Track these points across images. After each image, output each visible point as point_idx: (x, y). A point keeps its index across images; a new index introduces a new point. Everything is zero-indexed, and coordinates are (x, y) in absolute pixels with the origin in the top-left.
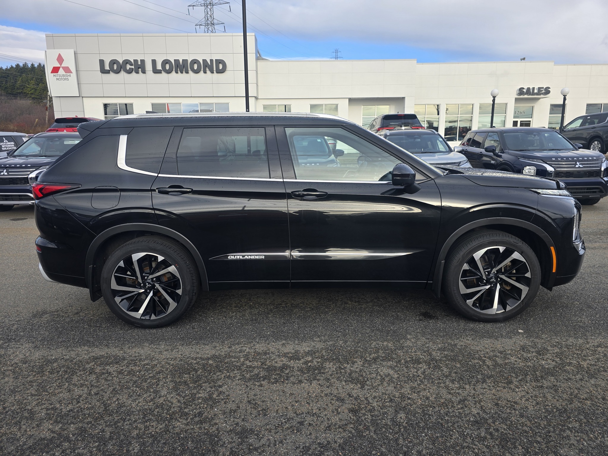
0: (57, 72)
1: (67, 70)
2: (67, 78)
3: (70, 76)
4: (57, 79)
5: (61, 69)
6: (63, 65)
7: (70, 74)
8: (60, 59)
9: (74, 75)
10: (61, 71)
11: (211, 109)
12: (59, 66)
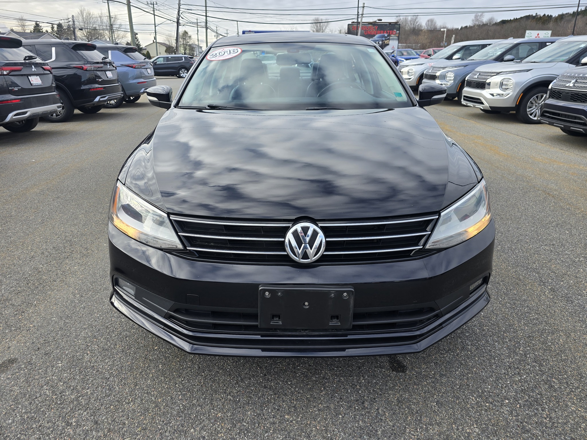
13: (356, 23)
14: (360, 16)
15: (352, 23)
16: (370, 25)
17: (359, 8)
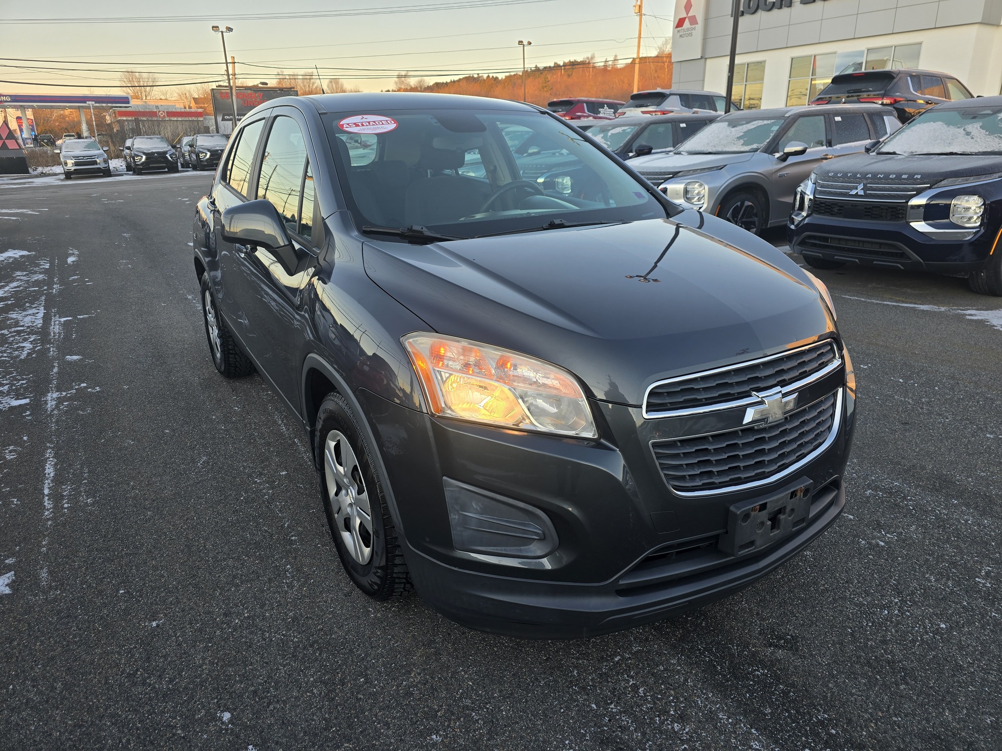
0: (682, 26)
1: (693, 21)
2: (690, 32)
3: (694, 29)
4: (681, 36)
5: (687, 21)
6: (689, 15)
7: (695, 25)
8: (688, 7)
9: (699, 27)
10: (687, 24)
11: (885, 58)
12: (686, 16)
13: (226, 87)
14: (231, 77)
15: (217, 87)
16: (249, 92)
17: (228, 64)
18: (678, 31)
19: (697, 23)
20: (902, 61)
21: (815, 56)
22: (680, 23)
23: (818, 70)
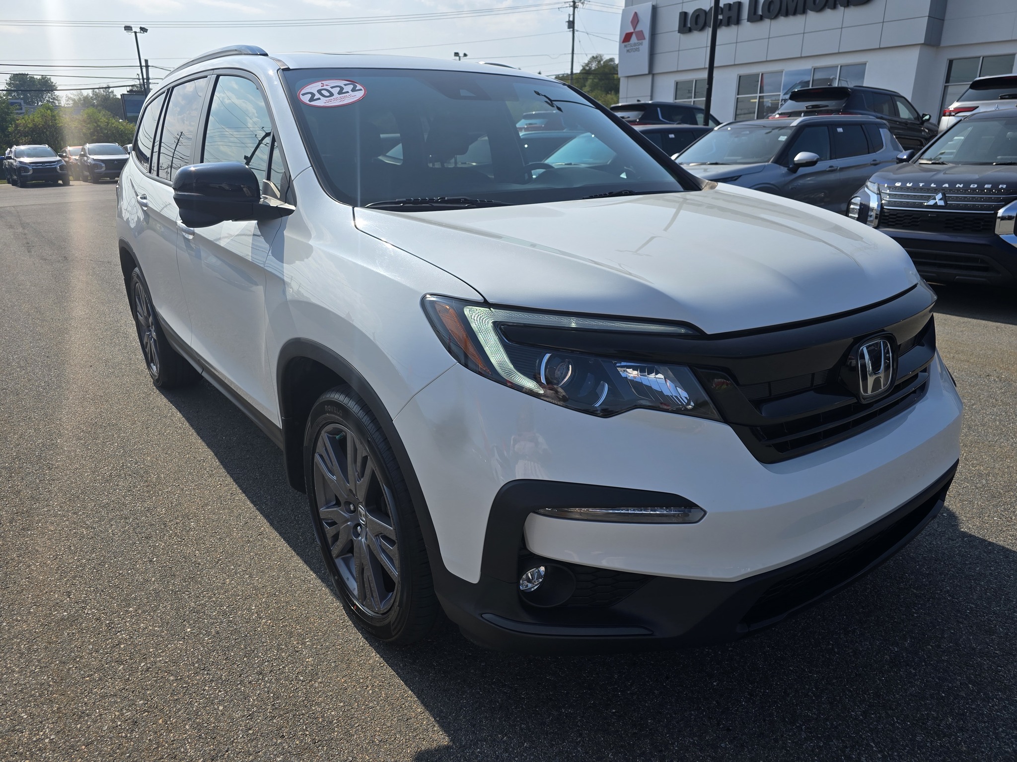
0: (629, 41)
1: (640, 36)
2: (637, 47)
3: (641, 44)
4: (628, 51)
5: (634, 36)
6: (638, 29)
7: (642, 41)
8: (636, 20)
9: (646, 43)
10: (634, 39)
11: (831, 77)
12: (632, 31)
18: (625, 46)
19: (644, 39)
20: (848, 80)
21: (762, 74)
22: (627, 38)
23: (765, 88)
